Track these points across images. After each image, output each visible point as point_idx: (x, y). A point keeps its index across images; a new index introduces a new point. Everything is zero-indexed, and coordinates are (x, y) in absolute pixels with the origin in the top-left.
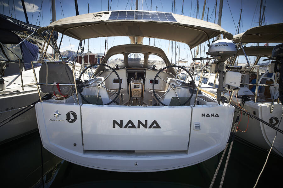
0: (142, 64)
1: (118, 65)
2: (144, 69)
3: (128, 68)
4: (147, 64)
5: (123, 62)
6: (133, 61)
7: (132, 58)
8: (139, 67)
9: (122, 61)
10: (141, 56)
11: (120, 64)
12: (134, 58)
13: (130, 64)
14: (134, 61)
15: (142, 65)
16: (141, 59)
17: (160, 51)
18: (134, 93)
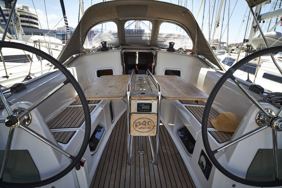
0: (148, 39)
1: (105, 43)
2: (151, 47)
3: (125, 47)
4: (156, 39)
5: (116, 36)
6: (132, 35)
7: (132, 30)
8: (144, 44)
9: (114, 34)
10: (146, 26)
11: (111, 39)
12: (135, 30)
13: (128, 39)
14: (134, 35)
15: (149, 41)
16: (145, 32)
17: (184, 13)
18: (136, 126)
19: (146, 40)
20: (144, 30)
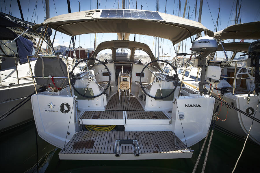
0: (129, 58)
1: (107, 59)
2: (131, 63)
3: (115, 62)
4: (133, 58)
5: (112, 56)
7: (120, 53)
8: (126, 61)
9: (110, 55)
10: (128, 51)
11: (109, 58)
12: (122, 53)
13: (117, 58)
14: (121, 56)
16: (128, 54)
17: (145, 46)
18: (122, 86)
19: (128, 58)
20: (127, 53)
